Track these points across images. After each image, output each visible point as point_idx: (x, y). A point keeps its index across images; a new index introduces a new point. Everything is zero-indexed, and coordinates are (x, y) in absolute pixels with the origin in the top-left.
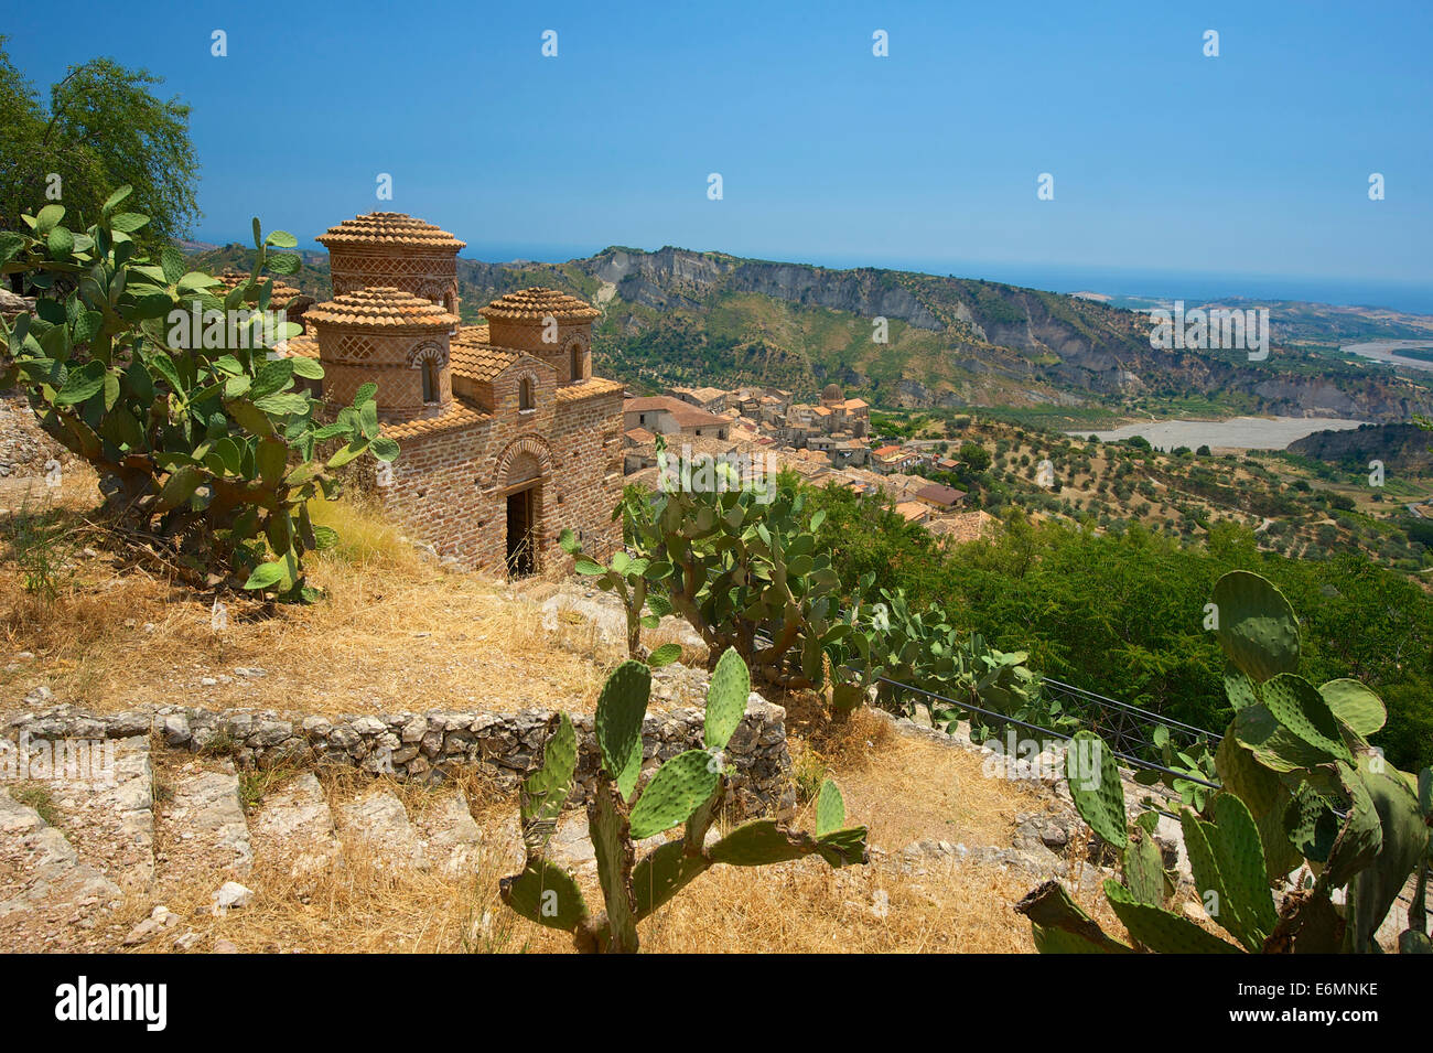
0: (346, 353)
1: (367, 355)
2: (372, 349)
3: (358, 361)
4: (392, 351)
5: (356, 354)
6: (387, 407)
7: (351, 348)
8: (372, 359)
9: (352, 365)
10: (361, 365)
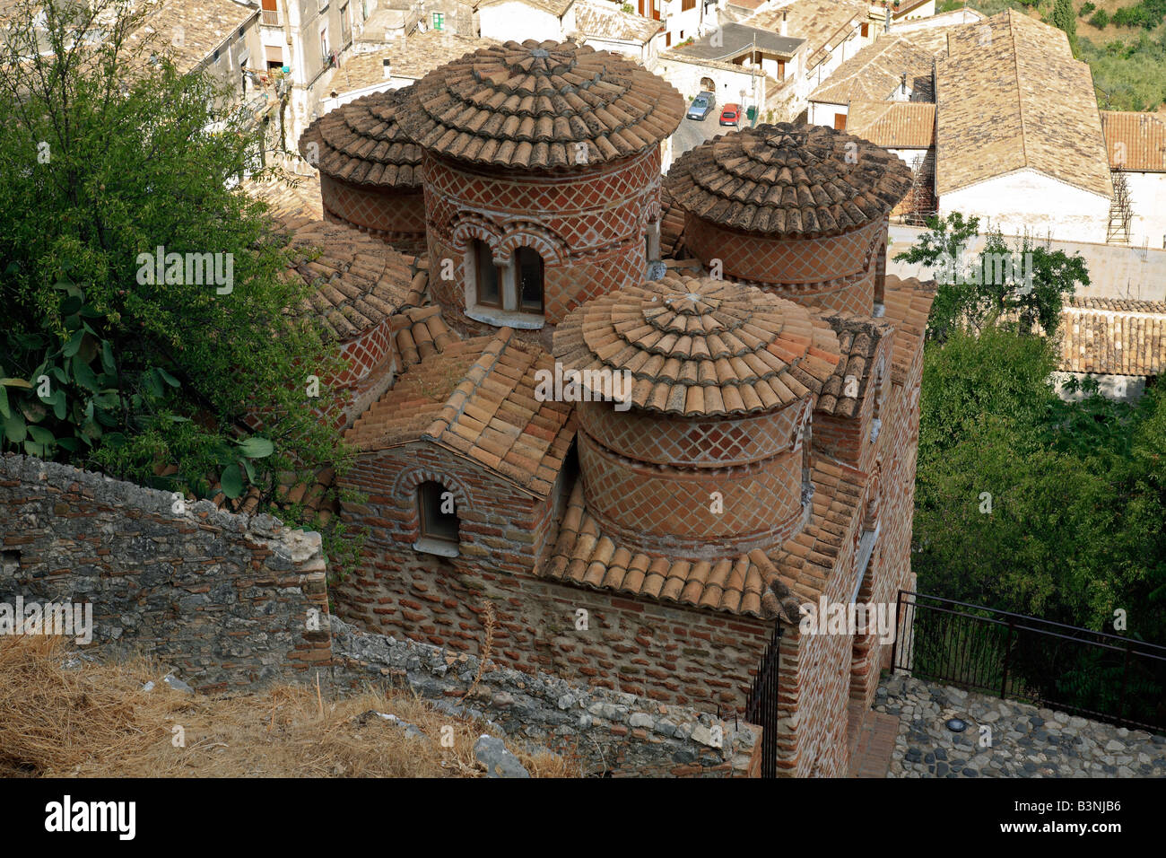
0: (695, 452)
1: (736, 450)
2: (746, 441)
3: (719, 463)
4: (775, 434)
5: (716, 453)
6: (760, 531)
7: (706, 445)
8: (745, 457)
9: (708, 470)
10: (724, 470)
